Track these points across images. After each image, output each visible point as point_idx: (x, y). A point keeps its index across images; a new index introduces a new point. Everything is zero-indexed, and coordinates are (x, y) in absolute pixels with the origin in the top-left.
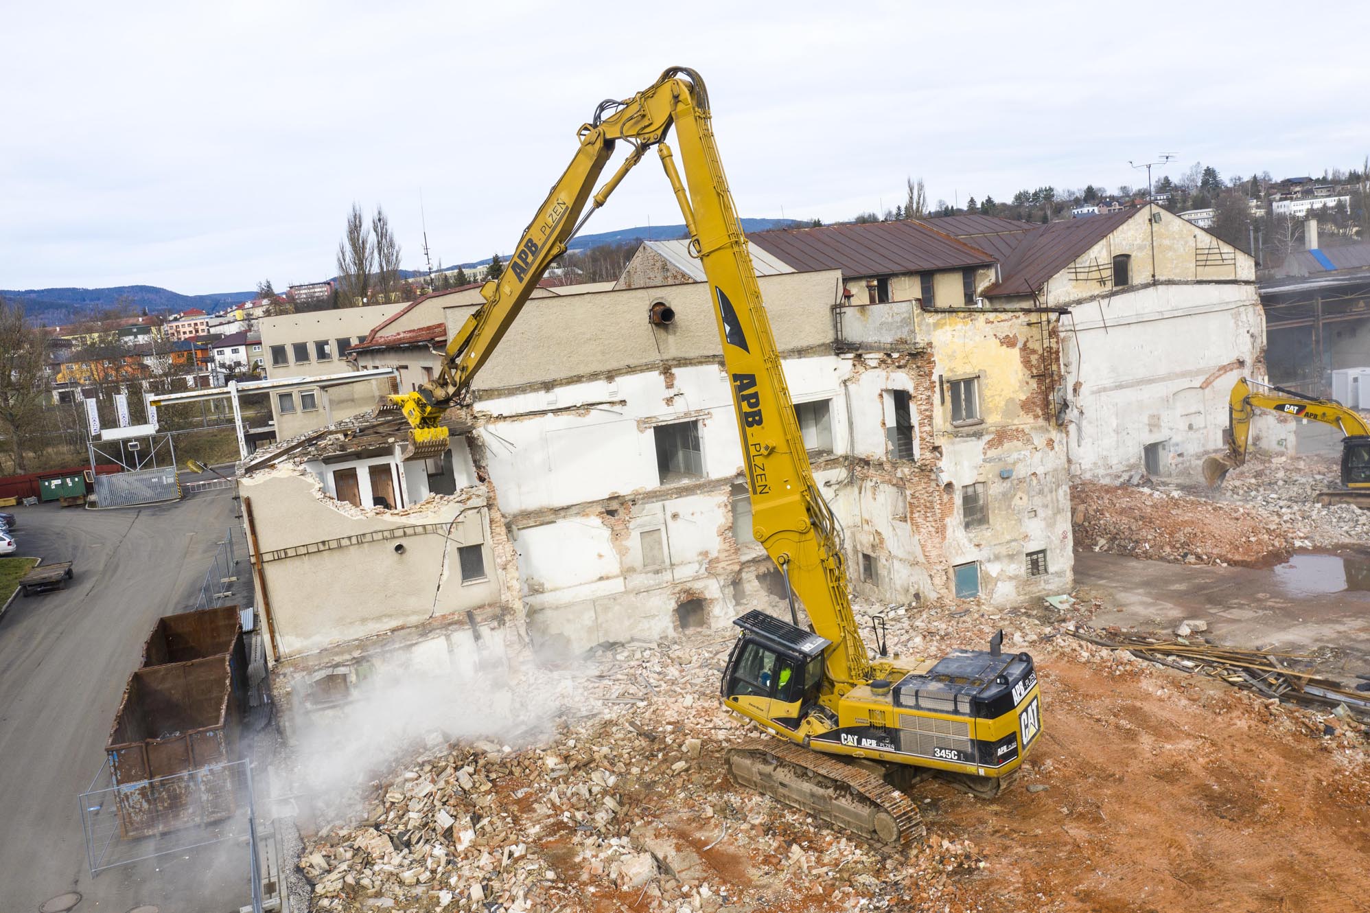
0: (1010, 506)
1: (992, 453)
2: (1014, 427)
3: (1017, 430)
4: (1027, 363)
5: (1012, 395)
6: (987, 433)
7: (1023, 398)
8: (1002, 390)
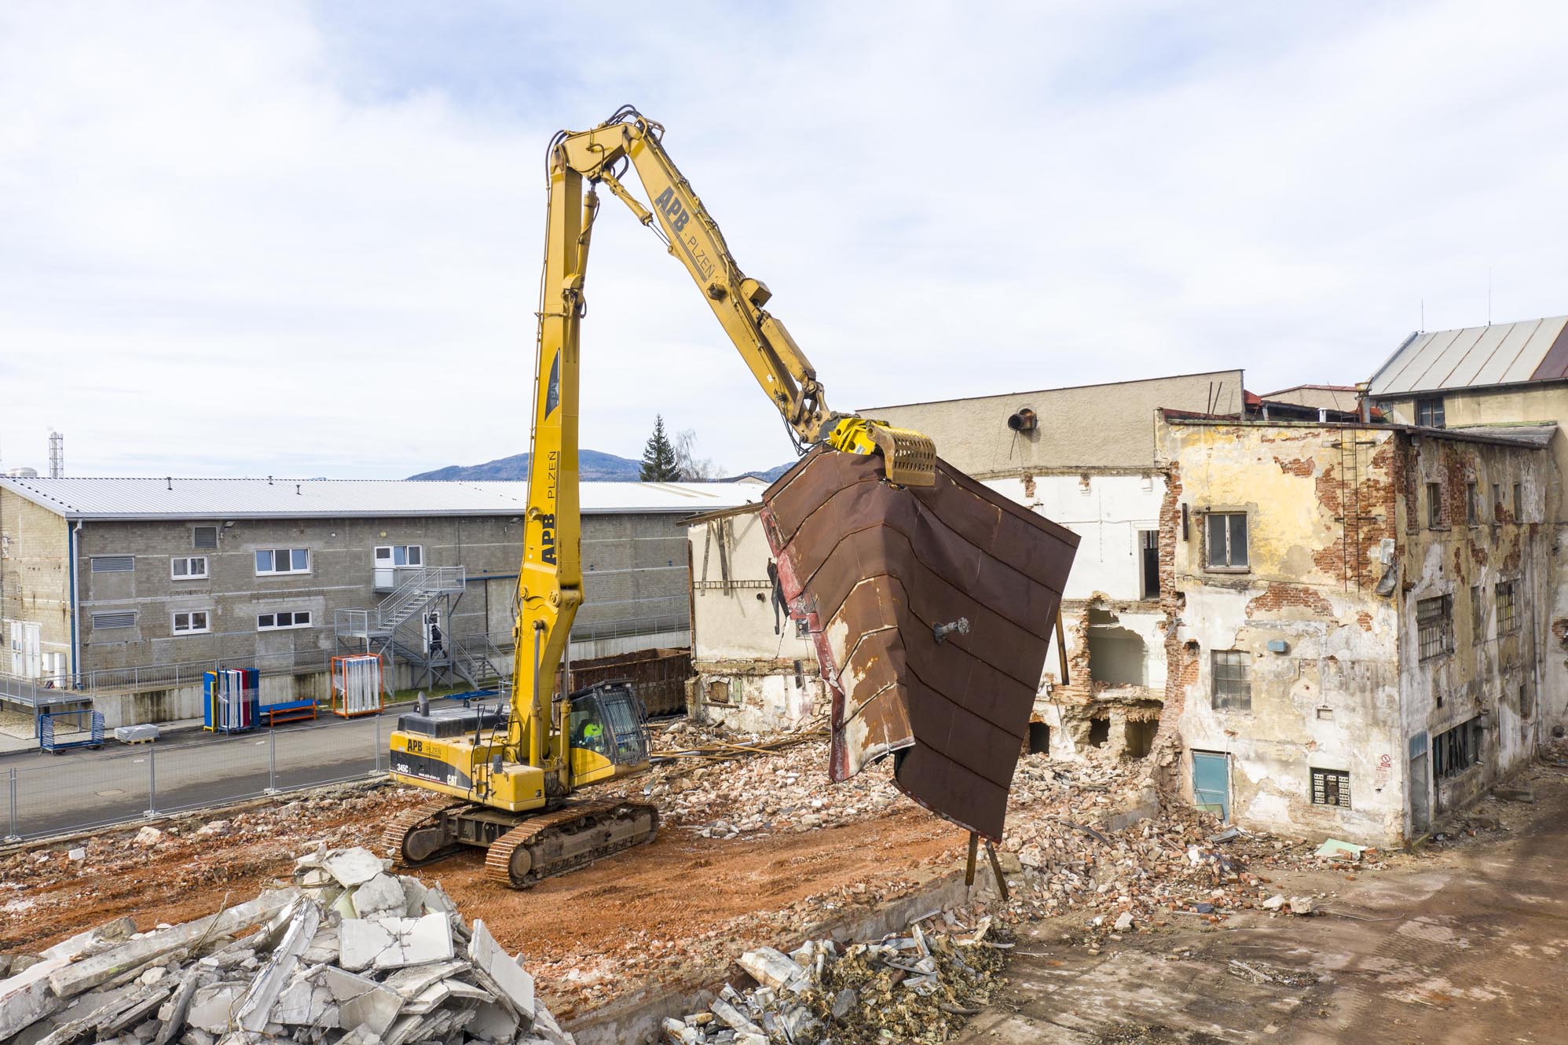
0: (1285, 694)
1: (1260, 615)
2: (1300, 587)
3: (1306, 591)
4: (1328, 500)
5: (1300, 543)
6: (1254, 588)
7: (1320, 548)
8: (1283, 533)
